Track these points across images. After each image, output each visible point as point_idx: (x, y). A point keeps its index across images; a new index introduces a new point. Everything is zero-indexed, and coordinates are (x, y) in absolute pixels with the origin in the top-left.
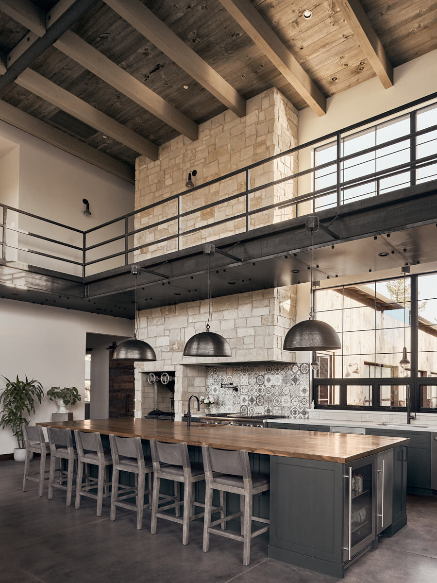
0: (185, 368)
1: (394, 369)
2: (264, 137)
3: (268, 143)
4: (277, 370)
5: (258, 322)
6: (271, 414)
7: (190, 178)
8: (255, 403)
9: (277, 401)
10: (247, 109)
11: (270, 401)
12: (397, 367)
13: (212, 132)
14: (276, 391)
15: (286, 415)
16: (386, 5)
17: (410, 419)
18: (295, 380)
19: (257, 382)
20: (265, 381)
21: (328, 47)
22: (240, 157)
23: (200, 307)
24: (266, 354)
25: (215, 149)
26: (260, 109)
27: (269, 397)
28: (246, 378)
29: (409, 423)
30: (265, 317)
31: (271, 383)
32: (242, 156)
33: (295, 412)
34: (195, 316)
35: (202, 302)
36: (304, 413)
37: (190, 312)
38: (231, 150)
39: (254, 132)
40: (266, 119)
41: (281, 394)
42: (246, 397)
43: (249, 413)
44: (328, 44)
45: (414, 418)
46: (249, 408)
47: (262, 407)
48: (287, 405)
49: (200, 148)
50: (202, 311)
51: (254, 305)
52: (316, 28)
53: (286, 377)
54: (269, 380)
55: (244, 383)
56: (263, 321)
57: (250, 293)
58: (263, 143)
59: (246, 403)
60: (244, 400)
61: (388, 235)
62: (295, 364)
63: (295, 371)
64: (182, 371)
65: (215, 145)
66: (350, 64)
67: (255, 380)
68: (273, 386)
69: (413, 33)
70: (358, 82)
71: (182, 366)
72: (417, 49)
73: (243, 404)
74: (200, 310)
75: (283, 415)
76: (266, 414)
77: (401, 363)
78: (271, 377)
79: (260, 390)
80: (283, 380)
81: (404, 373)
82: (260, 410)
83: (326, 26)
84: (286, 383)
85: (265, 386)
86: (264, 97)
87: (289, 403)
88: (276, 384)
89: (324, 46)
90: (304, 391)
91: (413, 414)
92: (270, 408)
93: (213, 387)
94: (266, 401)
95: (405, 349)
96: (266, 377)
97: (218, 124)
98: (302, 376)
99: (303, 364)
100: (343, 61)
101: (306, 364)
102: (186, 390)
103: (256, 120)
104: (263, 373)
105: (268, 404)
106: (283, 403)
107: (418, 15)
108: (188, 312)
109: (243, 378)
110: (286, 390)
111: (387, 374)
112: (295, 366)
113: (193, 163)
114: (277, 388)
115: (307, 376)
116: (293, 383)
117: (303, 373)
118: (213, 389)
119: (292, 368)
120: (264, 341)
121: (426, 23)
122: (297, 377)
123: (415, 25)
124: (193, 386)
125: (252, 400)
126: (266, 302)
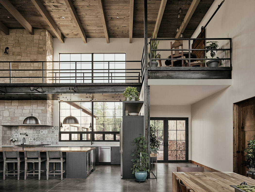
0: (3, 127)
1: (87, 129)
2: (42, 46)
3: (44, 49)
4: (46, 128)
5: (40, 111)
6: (43, 144)
7: (6, 50)
8: (36, 140)
9: (46, 139)
10: (34, 33)
11: (42, 139)
12: (88, 129)
13: (17, 35)
14: (45, 136)
15: (49, 144)
16: (87, 25)
17: (92, 143)
18: (53, 132)
19: (37, 133)
20: (40, 132)
21: (68, 27)
22: (31, 49)
23: (11, 103)
24: (44, 123)
25: (19, 42)
26: (40, 34)
27: (42, 138)
28: (32, 131)
29: (92, 145)
30: (43, 110)
31: (43, 133)
32: (32, 49)
33: (53, 143)
34: (8, 106)
35: (13, 101)
36: (57, 143)
37: (6, 104)
38: (27, 45)
39: (37, 42)
40: (43, 39)
41: (47, 137)
42: (32, 138)
43: (33, 144)
44: (68, 26)
45: (93, 143)
46: (33, 142)
47: (39, 142)
48: (50, 141)
49: (10, 39)
50: (13, 104)
51: (38, 105)
52: (65, 21)
53: (49, 131)
54: (42, 132)
55: (31, 133)
56: (42, 111)
57: (37, 101)
58: (41, 48)
59: (32, 141)
60: (31, 139)
61: (90, 94)
62: (53, 126)
63: (53, 129)
64: (2, 128)
65: (19, 40)
66: (74, 33)
67: (36, 132)
68: (44, 134)
69: (93, 33)
70: (75, 37)
71: (2, 126)
72: (94, 36)
73: (30, 141)
74: (11, 104)
75: (48, 144)
76: (41, 144)
77: (90, 127)
78: (42, 131)
79: (38, 136)
80: (48, 132)
81: (90, 130)
82: (38, 143)
83: (69, 22)
84: (49, 133)
85: (40, 134)
86: (42, 31)
87: (51, 140)
88: (45, 133)
89: (66, 26)
90: (56, 135)
91: (93, 142)
92: (43, 142)
93: (15, 134)
94: (41, 139)
95: (91, 123)
96: (41, 131)
97: (20, 32)
98: (56, 131)
99: (56, 126)
100: (72, 31)
101: (57, 126)
102: (3, 136)
103: (38, 38)
104: (39, 129)
105: (42, 141)
106: (48, 140)
107: (95, 30)
108: (5, 104)
109: (30, 131)
110: (49, 135)
111: (85, 130)
112: (53, 127)
113: (7, 44)
114: (46, 135)
115: (58, 131)
116: (52, 133)
117: (56, 130)
118: (15, 135)
119: (51, 128)
120: (43, 118)
121: (97, 32)
122: (54, 131)
123: (94, 31)
124: (6, 134)
125: (34, 139)
126: (44, 105)
